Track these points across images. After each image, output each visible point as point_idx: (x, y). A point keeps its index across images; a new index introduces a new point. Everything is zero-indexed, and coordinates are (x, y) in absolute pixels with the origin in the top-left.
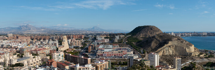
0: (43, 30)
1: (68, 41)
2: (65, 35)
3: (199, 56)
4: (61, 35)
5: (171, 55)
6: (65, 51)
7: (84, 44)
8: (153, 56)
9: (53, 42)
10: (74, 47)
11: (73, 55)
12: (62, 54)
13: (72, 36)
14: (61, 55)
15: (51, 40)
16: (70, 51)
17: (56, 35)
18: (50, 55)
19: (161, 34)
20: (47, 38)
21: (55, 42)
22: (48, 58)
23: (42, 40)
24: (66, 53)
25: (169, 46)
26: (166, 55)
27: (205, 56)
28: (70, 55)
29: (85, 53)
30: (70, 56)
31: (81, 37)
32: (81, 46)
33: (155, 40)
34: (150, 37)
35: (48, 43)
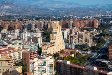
0: (6, 7)
1: (63, 33)
2: (56, 20)
4: (48, 20)
6: (56, 56)
7: (98, 40)
9: (29, 35)
10: (76, 47)
11: (75, 63)
12: (50, 60)
13: (72, 22)
14: (47, 64)
15: (25, 30)
16: (67, 55)
17: (37, 19)
18: (24, 63)
20: (16, 27)
21: (35, 36)
22: (19, 69)
23: (5, 31)
24: (58, 59)
28: (68, 63)
29: (101, 60)
30: (67, 65)
31: (92, 25)
32: (92, 43)
35: (19, 37)
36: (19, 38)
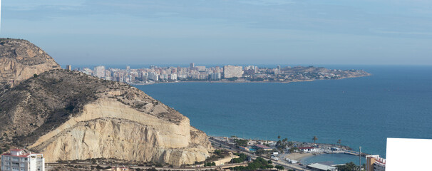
3: (209, 165)
5: (94, 160)
8: (22, 166)
19: (52, 72)
25: (87, 124)
26: (74, 162)
27: (234, 166)
33: (29, 95)
34: (7, 87)
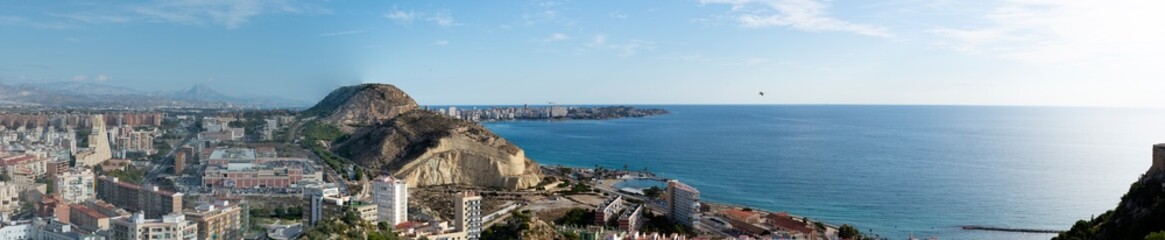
0: (25, 93)
1: (108, 134)
2: (97, 113)
3: (540, 189)
4: (86, 113)
5: (446, 186)
6: (97, 169)
7: (160, 144)
8: (389, 190)
9: (58, 135)
10: (129, 155)
11: (125, 181)
12: (89, 176)
13: (121, 116)
14: (84, 182)
15: (52, 128)
16: (114, 168)
17: (70, 112)
18: (48, 179)
19: (413, 111)
20: (39, 123)
21: (65, 137)
22: (42, 188)
23: (22, 129)
24: (100, 174)
25: (442, 155)
26: (431, 187)
27: (560, 190)
28: (116, 180)
29: (163, 175)
30: (113, 184)
31: (151, 122)
32: (152, 150)
33: (394, 132)
34: (378, 124)
35: (42, 138)
36: (42, 141)
